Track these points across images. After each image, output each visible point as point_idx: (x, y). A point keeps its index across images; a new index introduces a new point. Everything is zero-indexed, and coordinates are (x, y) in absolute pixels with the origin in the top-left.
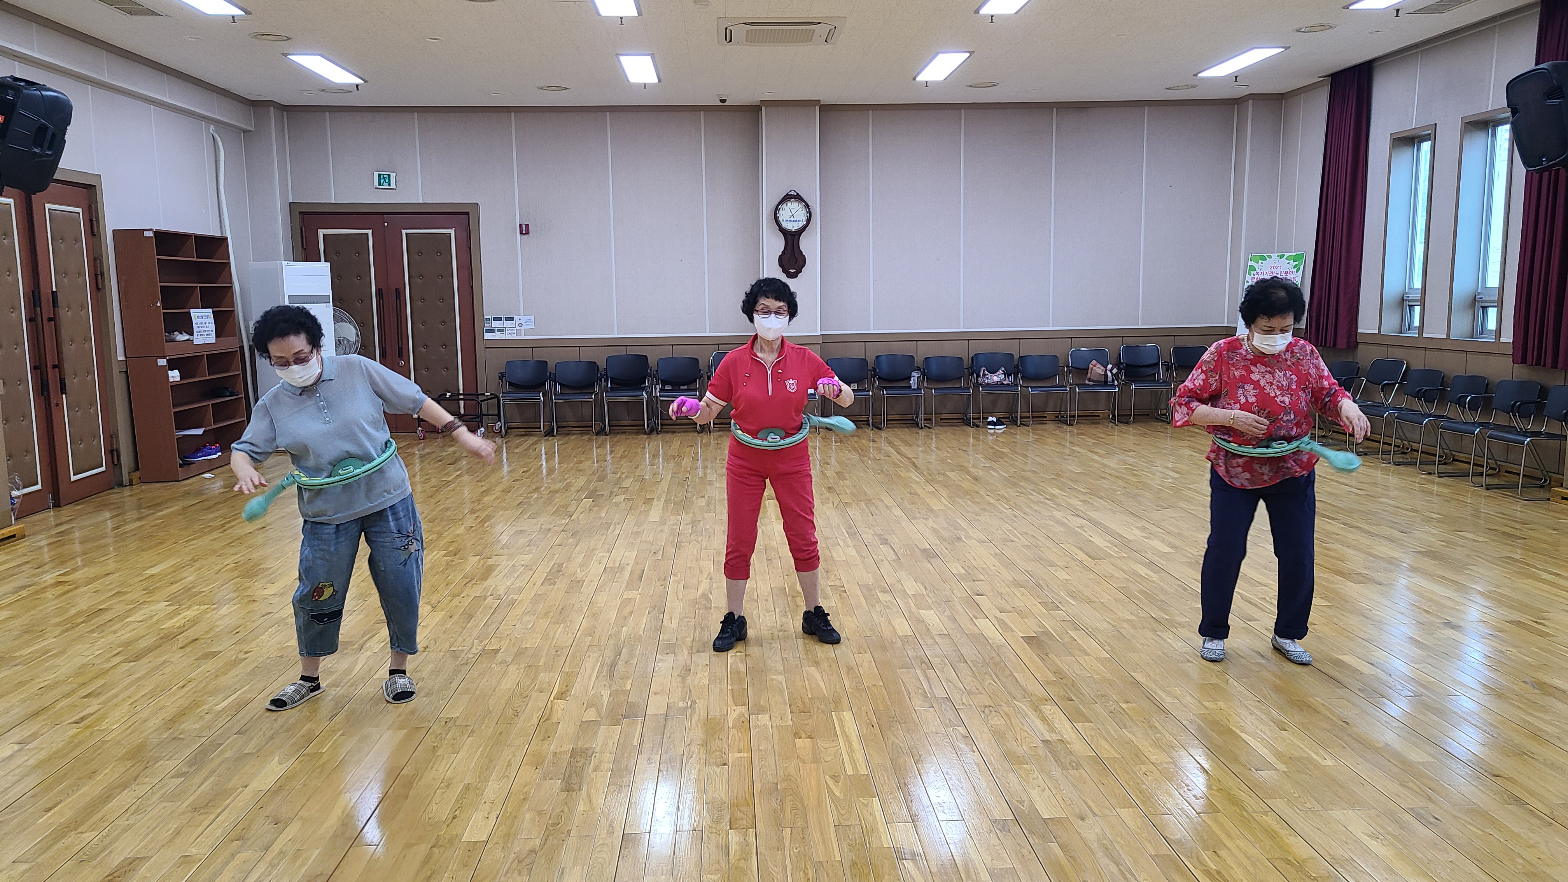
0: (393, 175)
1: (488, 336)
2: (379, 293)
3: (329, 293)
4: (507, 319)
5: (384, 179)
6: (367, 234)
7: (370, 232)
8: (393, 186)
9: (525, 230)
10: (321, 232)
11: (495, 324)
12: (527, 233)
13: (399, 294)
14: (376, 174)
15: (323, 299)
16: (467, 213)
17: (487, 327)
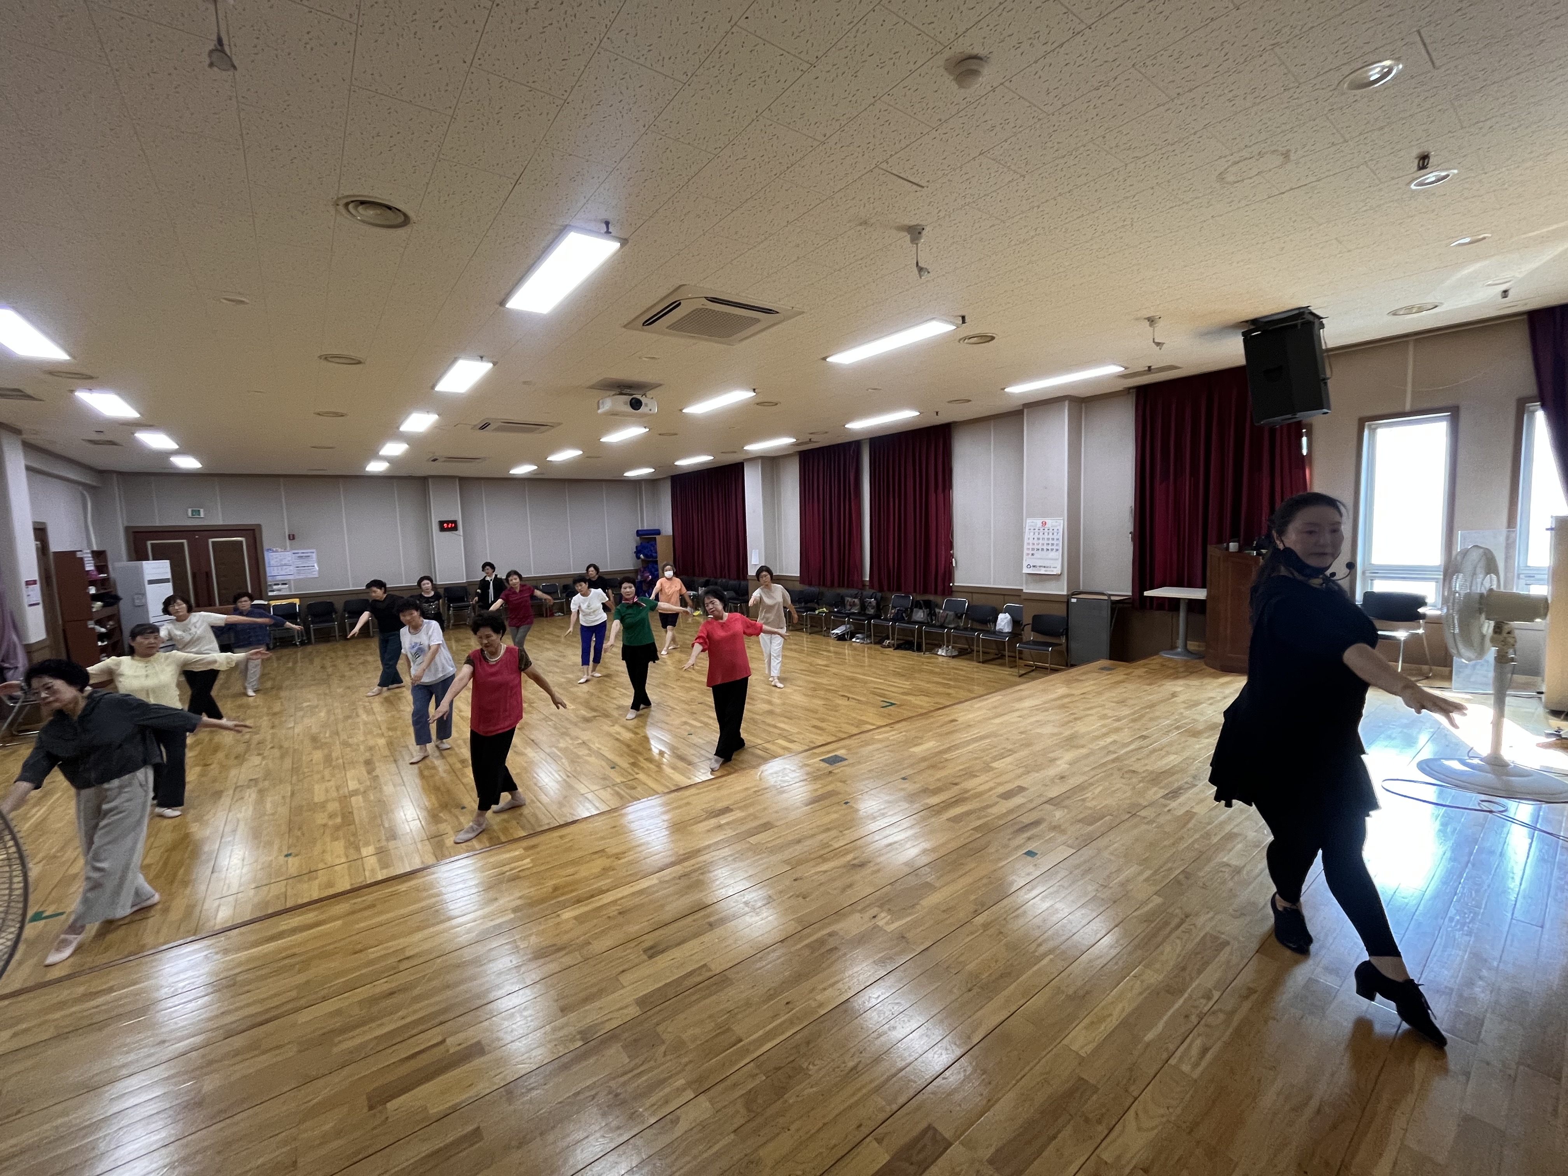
0: (202, 511)
1: (270, 594)
2: (194, 576)
3: (169, 576)
4: (283, 584)
5: (196, 512)
6: (182, 544)
7: (185, 541)
8: (202, 515)
9: (292, 537)
10: (149, 543)
11: (275, 587)
12: (294, 539)
13: (208, 575)
14: (190, 511)
15: (165, 581)
16: (254, 530)
17: (269, 589)
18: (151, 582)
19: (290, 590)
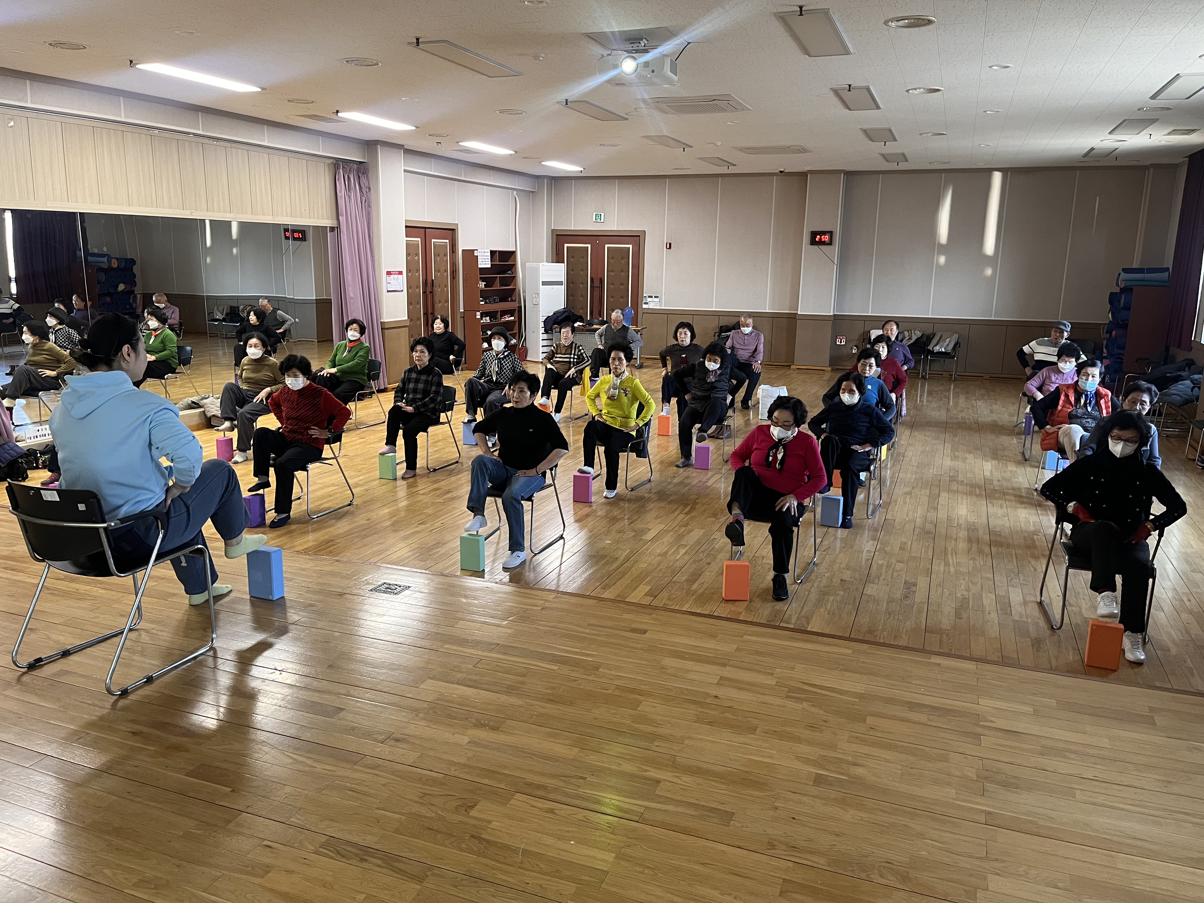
0: (603, 214)
1: (644, 306)
3: (563, 279)
4: (655, 297)
5: (598, 216)
7: (589, 246)
8: (602, 221)
9: (669, 246)
10: (567, 246)
11: (649, 299)
12: (670, 248)
13: (602, 281)
14: (594, 214)
15: (560, 283)
16: (639, 236)
17: (644, 301)
18: (544, 283)
19: (661, 306)
